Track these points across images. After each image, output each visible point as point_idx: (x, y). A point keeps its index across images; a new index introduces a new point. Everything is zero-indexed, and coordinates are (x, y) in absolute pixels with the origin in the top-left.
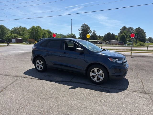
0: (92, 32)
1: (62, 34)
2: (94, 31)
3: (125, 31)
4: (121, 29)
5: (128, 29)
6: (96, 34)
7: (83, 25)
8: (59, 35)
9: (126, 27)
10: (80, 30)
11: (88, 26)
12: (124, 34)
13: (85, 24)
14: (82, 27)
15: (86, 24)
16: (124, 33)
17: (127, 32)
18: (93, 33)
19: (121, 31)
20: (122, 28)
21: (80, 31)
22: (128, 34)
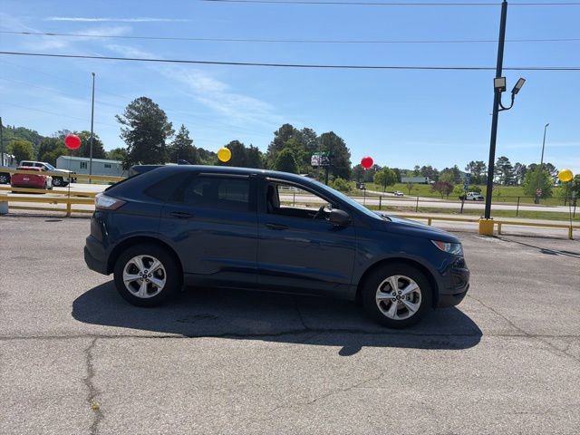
0: (177, 133)
1: (27, 130)
2: (183, 128)
3: (291, 141)
4: (276, 133)
5: (301, 134)
6: (191, 141)
7: (137, 101)
8: (15, 133)
9: (291, 127)
10: (123, 118)
11: (160, 108)
12: (291, 151)
13: (144, 99)
14: (135, 109)
15: (150, 100)
16: (289, 146)
17: (298, 146)
18: (178, 137)
19: (276, 140)
20: (281, 129)
21: (123, 123)
22: (301, 150)
